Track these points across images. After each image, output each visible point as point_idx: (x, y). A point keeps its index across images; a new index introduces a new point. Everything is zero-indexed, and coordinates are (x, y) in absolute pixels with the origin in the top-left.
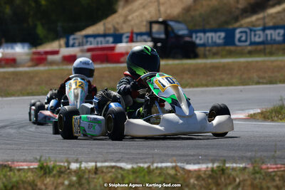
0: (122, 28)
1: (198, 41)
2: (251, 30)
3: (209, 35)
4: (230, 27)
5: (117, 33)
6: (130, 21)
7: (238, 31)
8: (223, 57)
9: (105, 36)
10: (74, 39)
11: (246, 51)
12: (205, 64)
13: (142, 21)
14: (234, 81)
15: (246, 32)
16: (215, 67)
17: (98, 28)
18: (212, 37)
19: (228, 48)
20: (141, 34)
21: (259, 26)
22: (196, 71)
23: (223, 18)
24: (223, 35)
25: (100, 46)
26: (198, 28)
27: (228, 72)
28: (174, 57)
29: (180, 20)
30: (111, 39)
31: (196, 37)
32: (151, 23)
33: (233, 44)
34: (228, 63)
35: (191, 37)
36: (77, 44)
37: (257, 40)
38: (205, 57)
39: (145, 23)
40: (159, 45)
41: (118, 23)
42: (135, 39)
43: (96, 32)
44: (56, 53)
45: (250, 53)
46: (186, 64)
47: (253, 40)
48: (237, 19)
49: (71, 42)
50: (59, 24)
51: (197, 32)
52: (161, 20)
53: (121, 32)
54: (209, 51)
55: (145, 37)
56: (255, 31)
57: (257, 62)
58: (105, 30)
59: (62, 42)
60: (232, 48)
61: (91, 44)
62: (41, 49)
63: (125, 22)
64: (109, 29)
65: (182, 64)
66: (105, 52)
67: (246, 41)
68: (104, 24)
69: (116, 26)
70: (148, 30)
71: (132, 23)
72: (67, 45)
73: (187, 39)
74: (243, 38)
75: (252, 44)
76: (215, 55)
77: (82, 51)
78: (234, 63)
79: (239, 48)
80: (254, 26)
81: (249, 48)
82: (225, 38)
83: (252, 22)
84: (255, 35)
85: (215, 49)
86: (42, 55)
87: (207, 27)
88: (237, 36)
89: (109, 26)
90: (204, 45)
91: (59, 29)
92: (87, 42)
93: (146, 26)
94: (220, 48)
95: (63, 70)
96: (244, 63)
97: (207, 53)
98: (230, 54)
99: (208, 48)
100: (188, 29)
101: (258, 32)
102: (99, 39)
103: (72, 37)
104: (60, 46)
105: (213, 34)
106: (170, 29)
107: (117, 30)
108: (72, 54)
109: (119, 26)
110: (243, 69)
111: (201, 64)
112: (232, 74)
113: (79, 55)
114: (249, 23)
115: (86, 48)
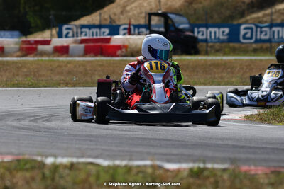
0: (119, 18)
1: (200, 37)
2: (257, 27)
3: (212, 30)
4: (235, 23)
5: (114, 24)
6: (128, 12)
7: (243, 27)
8: (225, 54)
9: (100, 27)
10: (67, 29)
11: (251, 48)
12: (206, 61)
13: (141, 13)
14: (234, 80)
15: (251, 29)
16: (216, 65)
17: (94, 18)
18: (215, 33)
19: (231, 45)
20: (139, 26)
21: (266, 22)
22: (195, 68)
23: (228, 13)
24: (227, 30)
25: (95, 37)
26: (200, 22)
27: (229, 70)
29: (182, 13)
30: (107, 31)
31: (198, 32)
32: (150, 15)
33: (238, 41)
34: (230, 61)
35: (193, 32)
36: (70, 35)
37: (263, 37)
38: (207, 53)
39: (143, 15)
41: (115, 14)
42: (132, 31)
43: (91, 23)
44: (48, 43)
45: (255, 51)
46: (185, 60)
47: (258, 37)
48: (242, 15)
49: (65, 32)
50: (52, 12)
51: (199, 26)
52: (160, 12)
53: (118, 23)
54: (211, 47)
55: (143, 30)
56: (261, 28)
57: (261, 61)
58: (100, 21)
59: (54, 31)
60: (236, 45)
61: (86, 35)
62: (32, 38)
63: (122, 12)
64: (105, 19)
66: (99, 44)
67: (251, 38)
68: (100, 14)
69: (113, 17)
70: (147, 23)
71: (130, 14)
72: (60, 35)
73: (188, 33)
74: (249, 35)
75: (257, 41)
76: (218, 51)
77: (75, 42)
78: (236, 60)
79: (243, 46)
80: (260, 22)
81: (254, 46)
82: (229, 34)
83: (258, 18)
84: (261, 32)
85: (217, 46)
86: (32, 44)
87: (210, 22)
88: (242, 32)
89: (106, 16)
90: (205, 41)
91: (51, 17)
92: (82, 33)
93: (145, 17)
94: (223, 45)
95: (54, 61)
96: (247, 61)
97: (209, 49)
98: (234, 51)
99: (210, 44)
100: (189, 23)
101: (264, 29)
102: (95, 30)
103: (65, 27)
104: (52, 36)
105: (216, 30)
106: (170, 22)
107: (114, 21)
108: (65, 44)
109: (116, 17)
110: (245, 67)
111: (201, 60)
112: (233, 73)
113: (72, 46)
114: (255, 18)
115: (79, 38)
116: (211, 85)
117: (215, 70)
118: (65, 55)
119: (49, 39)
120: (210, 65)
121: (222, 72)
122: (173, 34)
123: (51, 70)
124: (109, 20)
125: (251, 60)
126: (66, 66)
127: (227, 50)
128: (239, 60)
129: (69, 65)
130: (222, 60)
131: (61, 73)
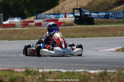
2: (117, 13)
6: (65, 8)
8: (105, 24)
11: (115, 22)
12: (97, 27)
13: (70, 9)
14: (110, 35)
16: (102, 29)
17: (51, 11)
21: (121, 11)
22: (93, 30)
23: (105, 8)
27: (107, 31)
28: (84, 24)
29: (87, 8)
32: (74, 9)
34: (107, 27)
37: (119, 17)
38: (97, 24)
39: (71, 9)
40: (77, 19)
41: (59, 9)
43: (50, 13)
44: (33, 22)
45: (117, 23)
46: (89, 27)
48: (111, 8)
50: (34, 10)
52: (78, 8)
53: (61, 13)
54: (99, 21)
56: (119, 13)
57: (120, 26)
58: (54, 12)
59: (35, 17)
62: (26, 20)
63: (62, 9)
64: (56, 12)
65: (87, 27)
67: (114, 17)
68: (54, 10)
69: (59, 10)
70: (73, 12)
71: (66, 9)
73: (90, 16)
76: (102, 23)
77: (44, 21)
78: (110, 26)
80: (119, 11)
81: (117, 20)
83: (118, 9)
84: (119, 15)
86: (26, 22)
89: (56, 10)
91: (34, 11)
93: (72, 10)
95: (35, 29)
96: (114, 27)
97: (98, 22)
98: (109, 23)
107: (59, 12)
108: (40, 22)
109: (60, 10)
110: (114, 30)
111: (96, 27)
112: (109, 32)
113: (42, 23)
114: (116, 9)
115: (45, 20)
116: (101, 37)
117: (102, 31)
118: (40, 26)
119: (33, 20)
120: (100, 29)
121: (104, 32)
122: (83, 17)
123: (35, 33)
124: (57, 12)
125: (116, 26)
126: (41, 31)
127: (105, 22)
128: (111, 26)
129: (42, 31)
130: (104, 27)
131: (39, 34)
